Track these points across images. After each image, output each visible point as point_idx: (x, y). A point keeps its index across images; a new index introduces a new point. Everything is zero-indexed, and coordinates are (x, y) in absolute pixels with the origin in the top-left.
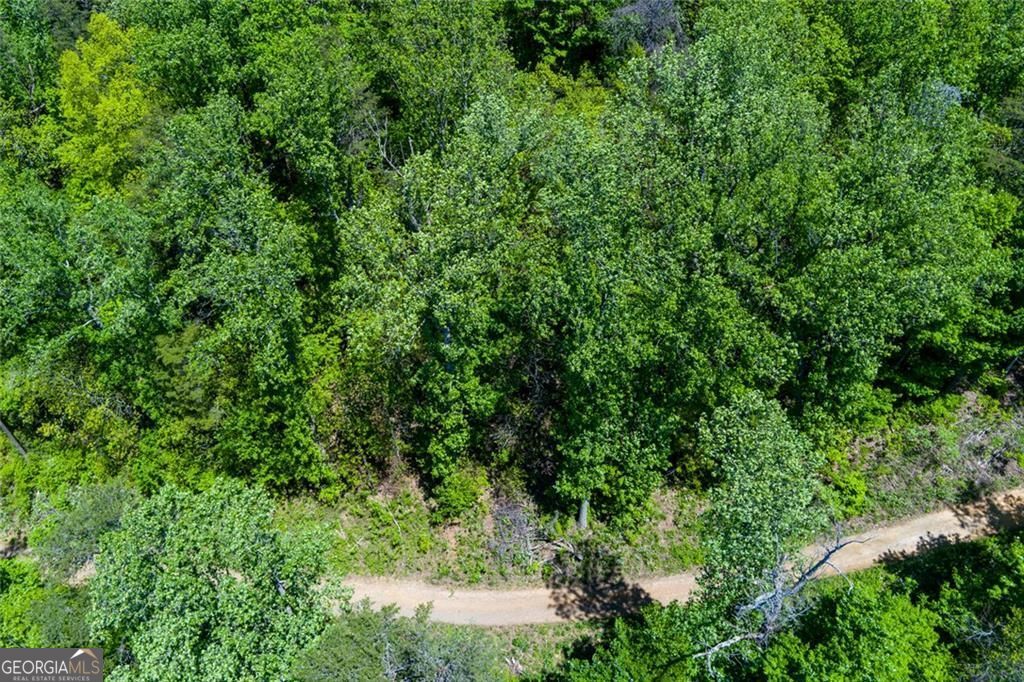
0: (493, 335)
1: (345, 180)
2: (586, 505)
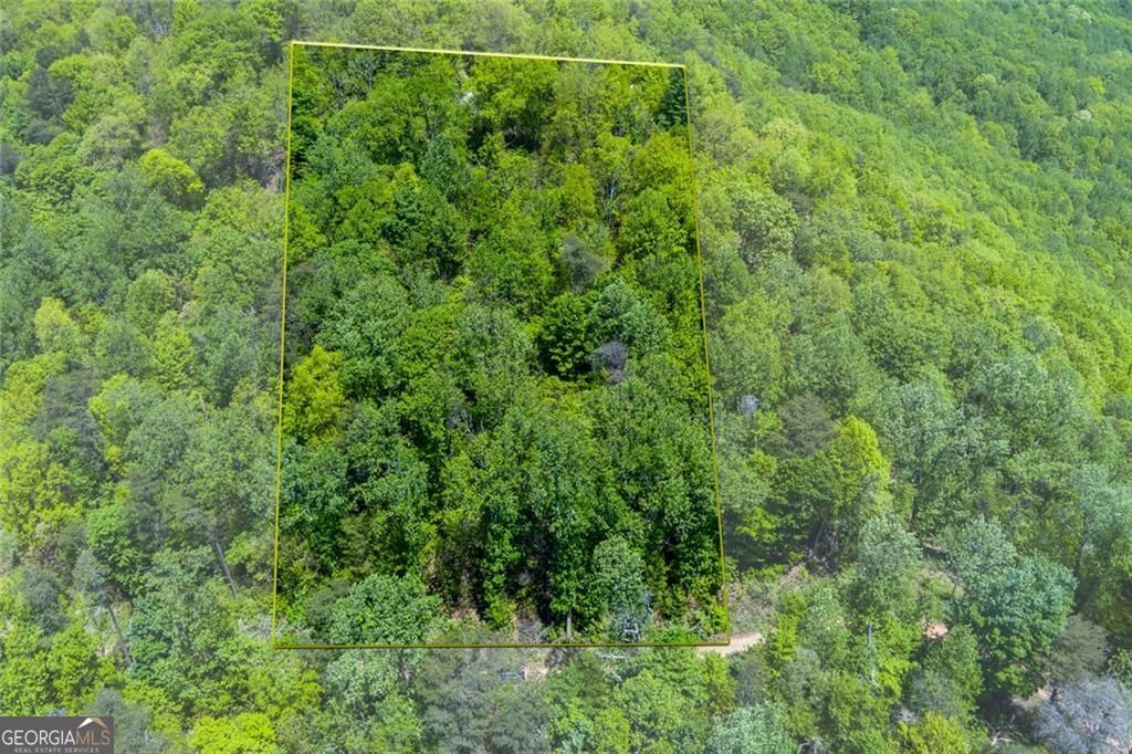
0: (519, 522)
1: (448, 441)
2: (569, 620)
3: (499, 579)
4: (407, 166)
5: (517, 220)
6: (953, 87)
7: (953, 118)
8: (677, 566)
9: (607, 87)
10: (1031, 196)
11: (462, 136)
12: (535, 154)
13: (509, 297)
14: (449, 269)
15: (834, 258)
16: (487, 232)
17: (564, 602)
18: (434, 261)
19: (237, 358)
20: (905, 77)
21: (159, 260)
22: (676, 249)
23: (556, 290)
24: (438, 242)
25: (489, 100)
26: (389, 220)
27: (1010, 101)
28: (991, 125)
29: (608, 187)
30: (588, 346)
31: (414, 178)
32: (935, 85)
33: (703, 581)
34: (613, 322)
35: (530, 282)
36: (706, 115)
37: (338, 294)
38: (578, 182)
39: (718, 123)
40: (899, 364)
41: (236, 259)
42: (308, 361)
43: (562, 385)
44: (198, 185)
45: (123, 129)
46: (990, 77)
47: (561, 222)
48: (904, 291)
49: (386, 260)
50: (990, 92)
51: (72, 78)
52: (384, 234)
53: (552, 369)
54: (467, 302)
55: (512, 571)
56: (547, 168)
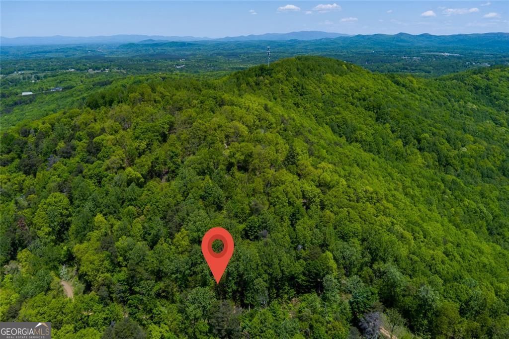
2: (249, 306)
3: (230, 294)
4: (208, 177)
5: (239, 194)
6: (412, 139)
7: (411, 151)
8: (278, 291)
9: (269, 154)
10: (426, 183)
11: (224, 168)
12: (247, 173)
13: (236, 217)
14: (220, 208)
15: (331, 207)
16: (231, 197)
17: (248, 301)
18: (215, 206)
19: (160, 232)
20: (392, 135)
21: (133, 203)
22: (285, 204)
23: (250, 215)
24: (216, 200)
25: (233, 157)
26: (203, 193)
27: (434, 144)
28: (426, 153)
29: (268, 184)
30: (258, 231)
31: (210, 181)
32: (405, 138)
33: (286, 296)
34: (265, 224)
35: (243, 213)
36: (300, 162)
37: (188, 215)
38: (259, 183)
39: (303, 165)
40: (346, 238)
41: (157, 204)
42: (180, 233)
43: (250, 242)
44: (142, 180)
45: (118, 161)
46: (427, 135)
47: (253, 195)
48: (352, 217)
49: (202, 206)
50: (427, 141)
51: (101, 143)
52: (201, 198)
53: (248, 237)
54: (224, 218)
55: (234, 292)
56: (250, 177)
